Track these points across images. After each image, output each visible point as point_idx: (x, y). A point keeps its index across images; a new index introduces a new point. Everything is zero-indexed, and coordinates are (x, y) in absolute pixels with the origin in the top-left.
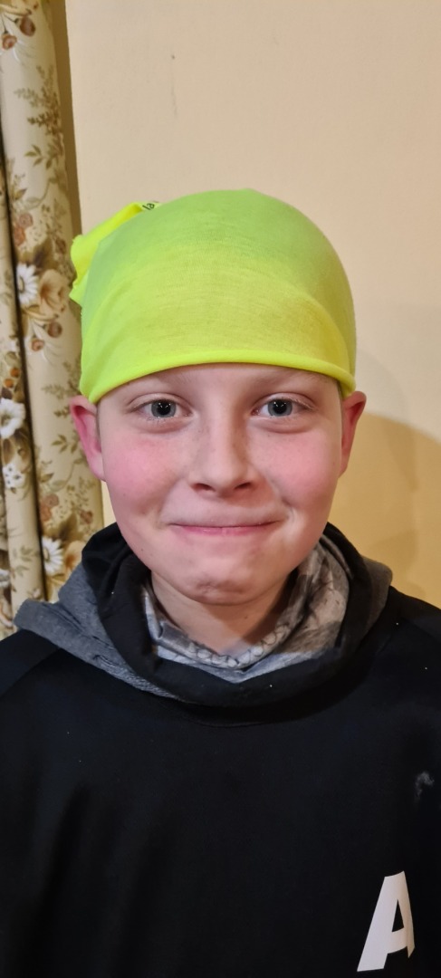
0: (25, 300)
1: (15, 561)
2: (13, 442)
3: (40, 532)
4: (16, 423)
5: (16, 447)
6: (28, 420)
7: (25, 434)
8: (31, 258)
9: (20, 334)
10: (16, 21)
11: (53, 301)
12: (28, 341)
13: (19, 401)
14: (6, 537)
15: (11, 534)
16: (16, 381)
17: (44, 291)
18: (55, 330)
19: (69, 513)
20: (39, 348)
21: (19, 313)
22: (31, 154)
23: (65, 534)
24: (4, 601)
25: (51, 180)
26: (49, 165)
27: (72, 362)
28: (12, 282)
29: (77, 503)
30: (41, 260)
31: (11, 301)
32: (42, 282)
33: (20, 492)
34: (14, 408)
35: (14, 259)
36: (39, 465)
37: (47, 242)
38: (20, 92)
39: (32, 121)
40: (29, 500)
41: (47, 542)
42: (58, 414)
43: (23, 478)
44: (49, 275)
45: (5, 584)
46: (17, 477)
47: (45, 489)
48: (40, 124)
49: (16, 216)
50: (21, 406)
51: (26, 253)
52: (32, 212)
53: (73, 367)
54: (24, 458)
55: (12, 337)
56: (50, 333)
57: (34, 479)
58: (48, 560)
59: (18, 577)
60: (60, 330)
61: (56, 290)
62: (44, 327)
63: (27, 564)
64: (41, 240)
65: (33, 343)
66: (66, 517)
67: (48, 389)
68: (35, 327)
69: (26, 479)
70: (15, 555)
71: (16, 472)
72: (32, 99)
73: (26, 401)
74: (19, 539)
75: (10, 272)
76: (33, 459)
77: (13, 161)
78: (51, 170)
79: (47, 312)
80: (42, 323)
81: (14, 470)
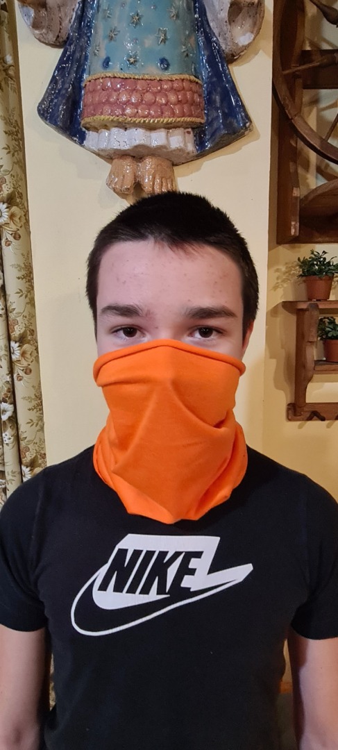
0: (14, 357)
1: (8, 477)
2: (7, 423)
3: (20, 463)
4: (9, 414)
5: (9, 425)
6: (15, 411)
7: (14, 419)
8: (17, 339)
9: (11, 372)
10: (11, 234)
11: (27, 358)
12: (15, 376)
13: (11, 404)
14: (4, 465)
15: (6, 464)
16: (9, 394)
17: (23, 354)
18: (28, 371)
19: (35, 455)
20: (20, 380)
21: (11, 363)
22: (18, 293)
23: (32, 465)
24: (3, 494)
25: (27, 303)
26: (26, 296)
27: (36, 385)
28: (8, 349)
29: (38, 450)
30: (22, 340)
31: (7, 358)
32: (22, 350)
33: (11, 445)
34: (8, 407)
35: (9, 339)
36: (20, 433)
37: (25, 332)
38: (12, 266)
39: (19, 278)
40: (16, 448)
41: (24, 468)
42: (30, 410)
43: (12, 438)
44: (26, 346)
45: (3, 486)
46: (10, 439)
47: (23, 444)
48: (22, 279)
49: (10, 319)
50: (12, 406)
51: (15, 337)
52: (18, 319)
53: (37, 387)
54: (13, 429)
55: (8, 375)
56: (26, 373)
57: (17, 438)
58: (24, 476)
59: (10, 484)
60: (31, 371)
61: (29, 353)
62: (23, 370)
63: (13, 478)
64: (22, 331)
65: (18, 377)
66: (33, 457)
67: (24, 398)
68: (18, 370)
69: (14, 440)
70: (8, 474)
71: (9, 436)
72: (19, 268)
73: (14, 403)
74: (10, 466)
75: (7, 345)
76: (17, 429)
77: (9, 296)
78: (27, 298)
79: (25, 363)
80: (22, 369)
81: (8, 435)
